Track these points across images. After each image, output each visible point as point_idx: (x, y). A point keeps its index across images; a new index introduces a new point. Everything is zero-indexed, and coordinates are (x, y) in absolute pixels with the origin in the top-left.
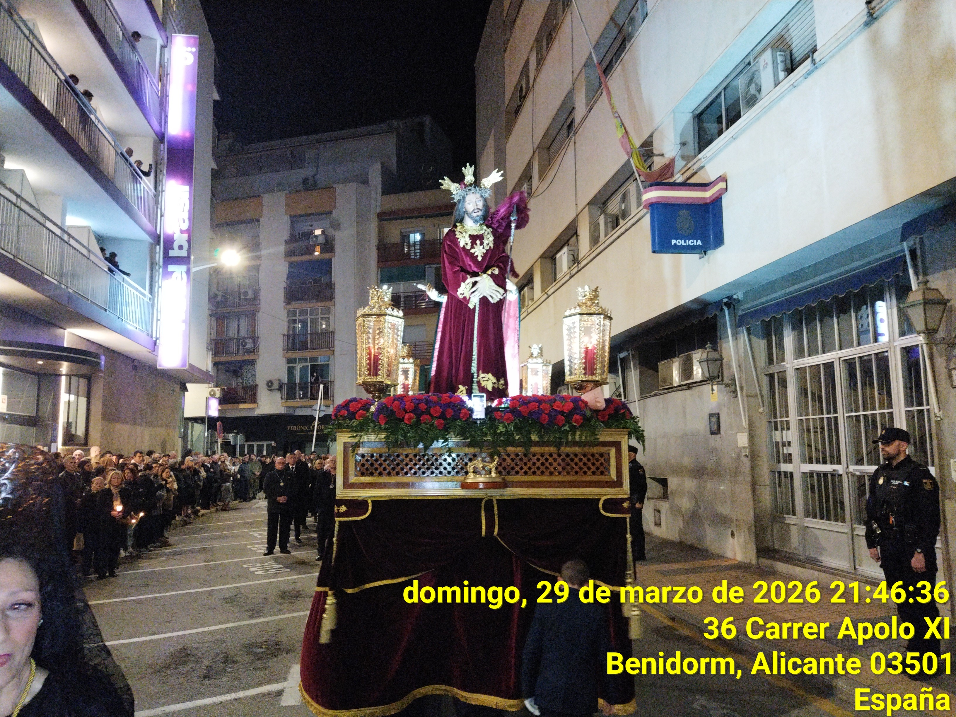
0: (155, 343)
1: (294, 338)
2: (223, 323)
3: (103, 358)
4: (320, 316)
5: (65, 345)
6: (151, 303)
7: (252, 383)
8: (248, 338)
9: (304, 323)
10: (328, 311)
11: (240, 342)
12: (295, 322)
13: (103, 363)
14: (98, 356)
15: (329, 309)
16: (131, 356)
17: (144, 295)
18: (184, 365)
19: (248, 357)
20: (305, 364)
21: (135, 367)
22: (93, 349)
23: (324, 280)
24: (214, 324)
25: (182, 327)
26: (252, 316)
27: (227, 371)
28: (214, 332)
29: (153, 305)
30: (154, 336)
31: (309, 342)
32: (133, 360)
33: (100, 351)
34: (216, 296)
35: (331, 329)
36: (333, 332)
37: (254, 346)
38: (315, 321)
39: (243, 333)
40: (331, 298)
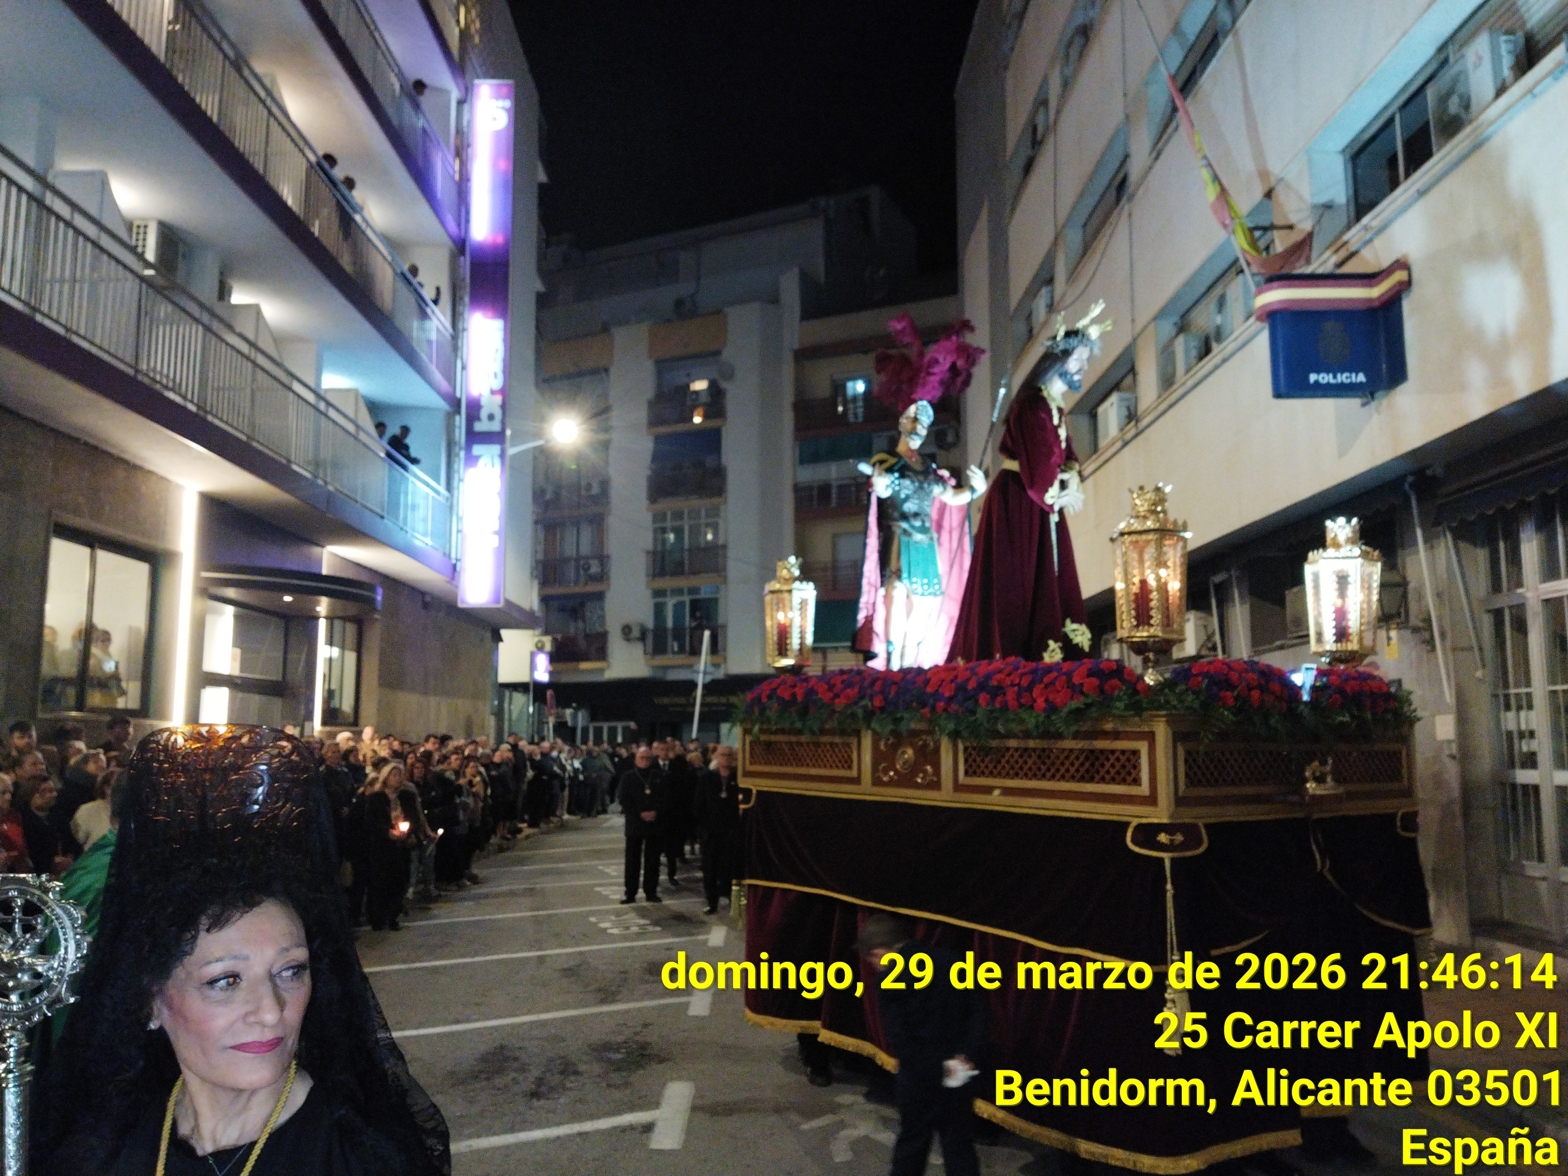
0: (454, 567)
1: (663, 557)
2: (555, 535)
3: (380, 591)
4: (703, 521)
5: (325, 571)
6: (448, 504)
7: (600, 630)
8: (593, 557)
9: (678, 531)
10: (714, 512)
11: (583, 565)
12: (664, 530)
13: (379, 598)
14: (371, 588)
15: (718, 509)
16: (422, 589)
17: (437, 492)
18: (498, 602)
19: (592, 588)
20: (681, 599)
21: (426, 606)
22: (364, 577)
23: (710, 461)
24: (541, 536)
25: (495, 541)
26: (598, 522)
27: (562, 609)
28: (541, 548)
29: (451, 508)
30: (453, 556)
31: (686, 562)
32: (423, 594)
33: (375, 581)
34: (543, 492)
35: (721, 542)
36: (724, 547)
37: (602, 570)
38: (696, 531)
39: (585, 549)
40: (719, 490)
